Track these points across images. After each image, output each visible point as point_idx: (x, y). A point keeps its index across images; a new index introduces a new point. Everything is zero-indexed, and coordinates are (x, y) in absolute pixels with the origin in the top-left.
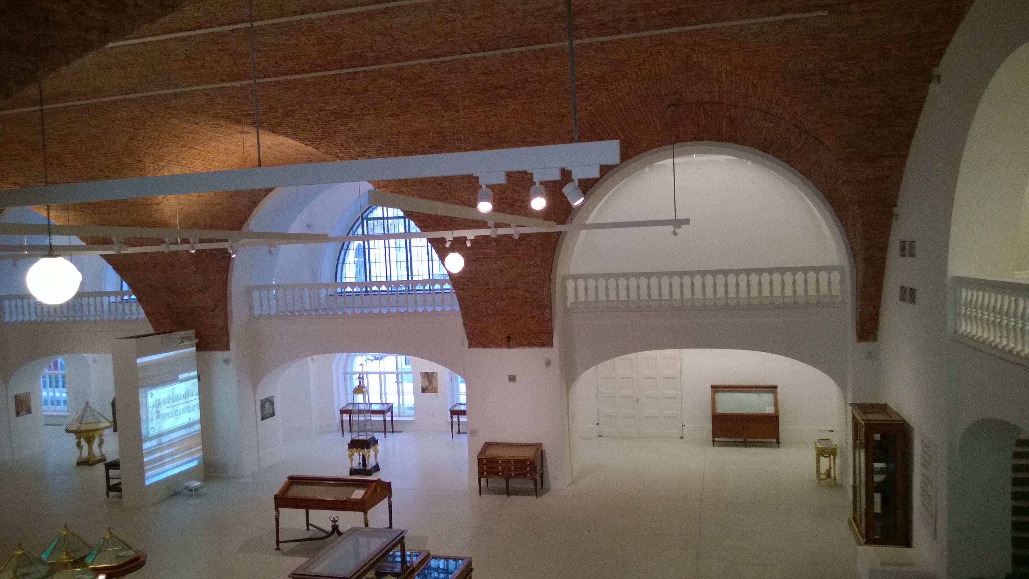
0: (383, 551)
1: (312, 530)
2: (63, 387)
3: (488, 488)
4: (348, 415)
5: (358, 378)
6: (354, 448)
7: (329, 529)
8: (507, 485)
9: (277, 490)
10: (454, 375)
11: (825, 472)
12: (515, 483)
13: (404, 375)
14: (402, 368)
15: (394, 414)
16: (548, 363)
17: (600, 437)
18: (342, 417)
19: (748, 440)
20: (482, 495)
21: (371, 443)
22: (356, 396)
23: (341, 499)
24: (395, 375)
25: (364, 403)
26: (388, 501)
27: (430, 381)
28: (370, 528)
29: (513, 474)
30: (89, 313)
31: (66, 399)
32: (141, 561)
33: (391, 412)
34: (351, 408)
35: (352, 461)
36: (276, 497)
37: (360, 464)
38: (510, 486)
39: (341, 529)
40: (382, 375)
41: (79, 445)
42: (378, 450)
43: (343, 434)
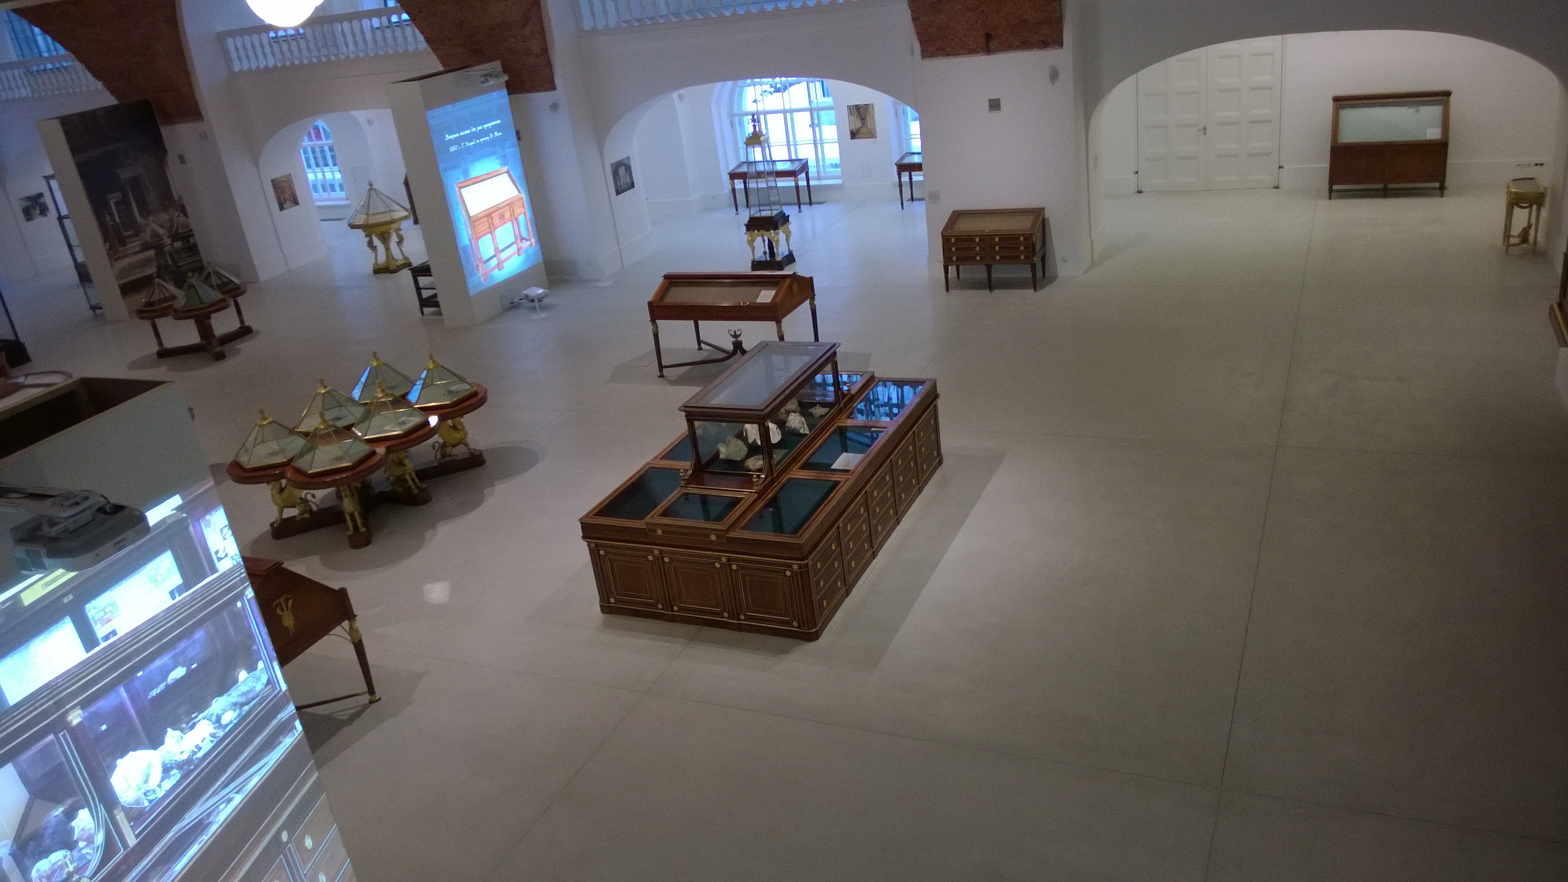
0: (807, 374)
1: (705, 350)
2: (335, 165)
3: (958, 281)
4: (742, 180)
5: (750, 121)
6: (754, 231)
7: (730, 347)
8: (988, 275)
9: (650, 294)
10: (901, 106)
11: (1519, 232)
12: (1000, 272)
13: (822, 113)
14: (817, 103)
15: (810, 176)
16: (1054, 75)
17: (1138, 194)
18: (733, 185)
19: (1390, 186)
20: (951, 291)
21: (780, 221)
22: (750, 150)
23: (742, 304)
24: (808, 113)
25: (764, 161)
26: (810, 304)
27: (863, 119)
28: (787, 342)
29: (998, 258)
30: (348, 49)
31: (341, 182)
32: (480, 396)
33: (806, 173)
34: (744, 169)
35: (753, 250)
36: (650, 304)
37: (765, 253)
38: (993, 275)
39: (745, 346)
40: (788, 115)
41: (371, 245)
42: (790, 232)
43: (737, 210)
